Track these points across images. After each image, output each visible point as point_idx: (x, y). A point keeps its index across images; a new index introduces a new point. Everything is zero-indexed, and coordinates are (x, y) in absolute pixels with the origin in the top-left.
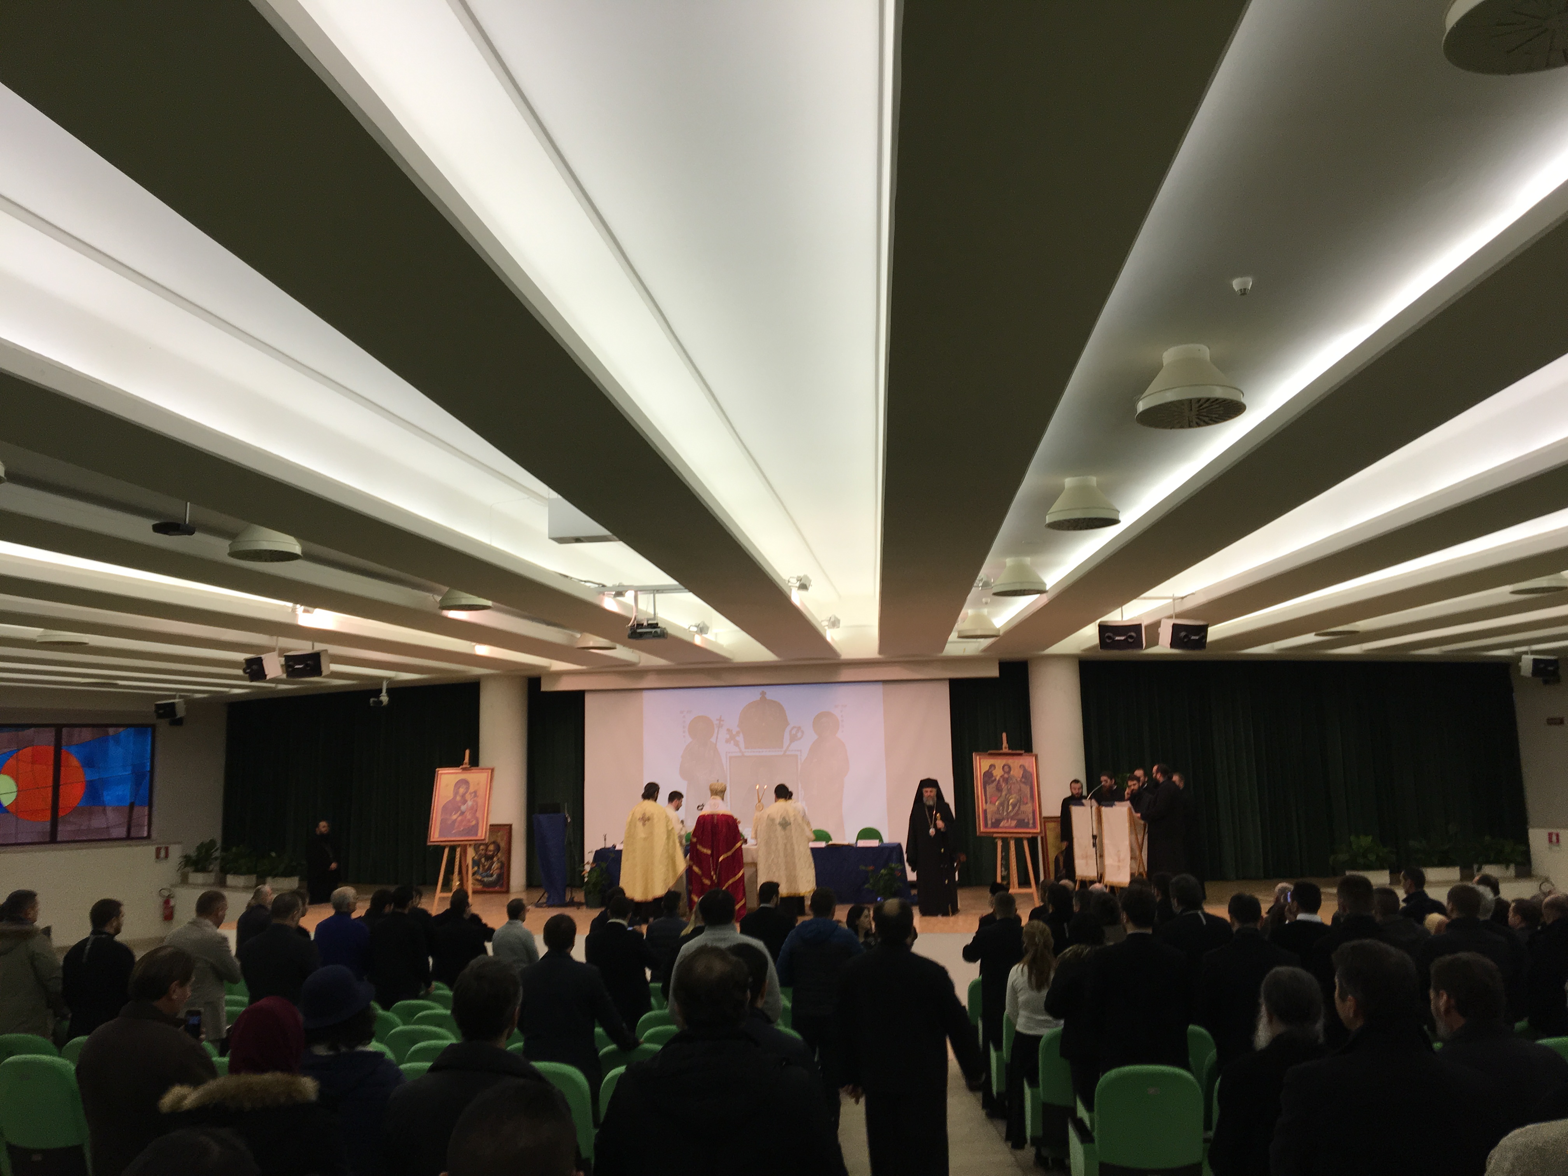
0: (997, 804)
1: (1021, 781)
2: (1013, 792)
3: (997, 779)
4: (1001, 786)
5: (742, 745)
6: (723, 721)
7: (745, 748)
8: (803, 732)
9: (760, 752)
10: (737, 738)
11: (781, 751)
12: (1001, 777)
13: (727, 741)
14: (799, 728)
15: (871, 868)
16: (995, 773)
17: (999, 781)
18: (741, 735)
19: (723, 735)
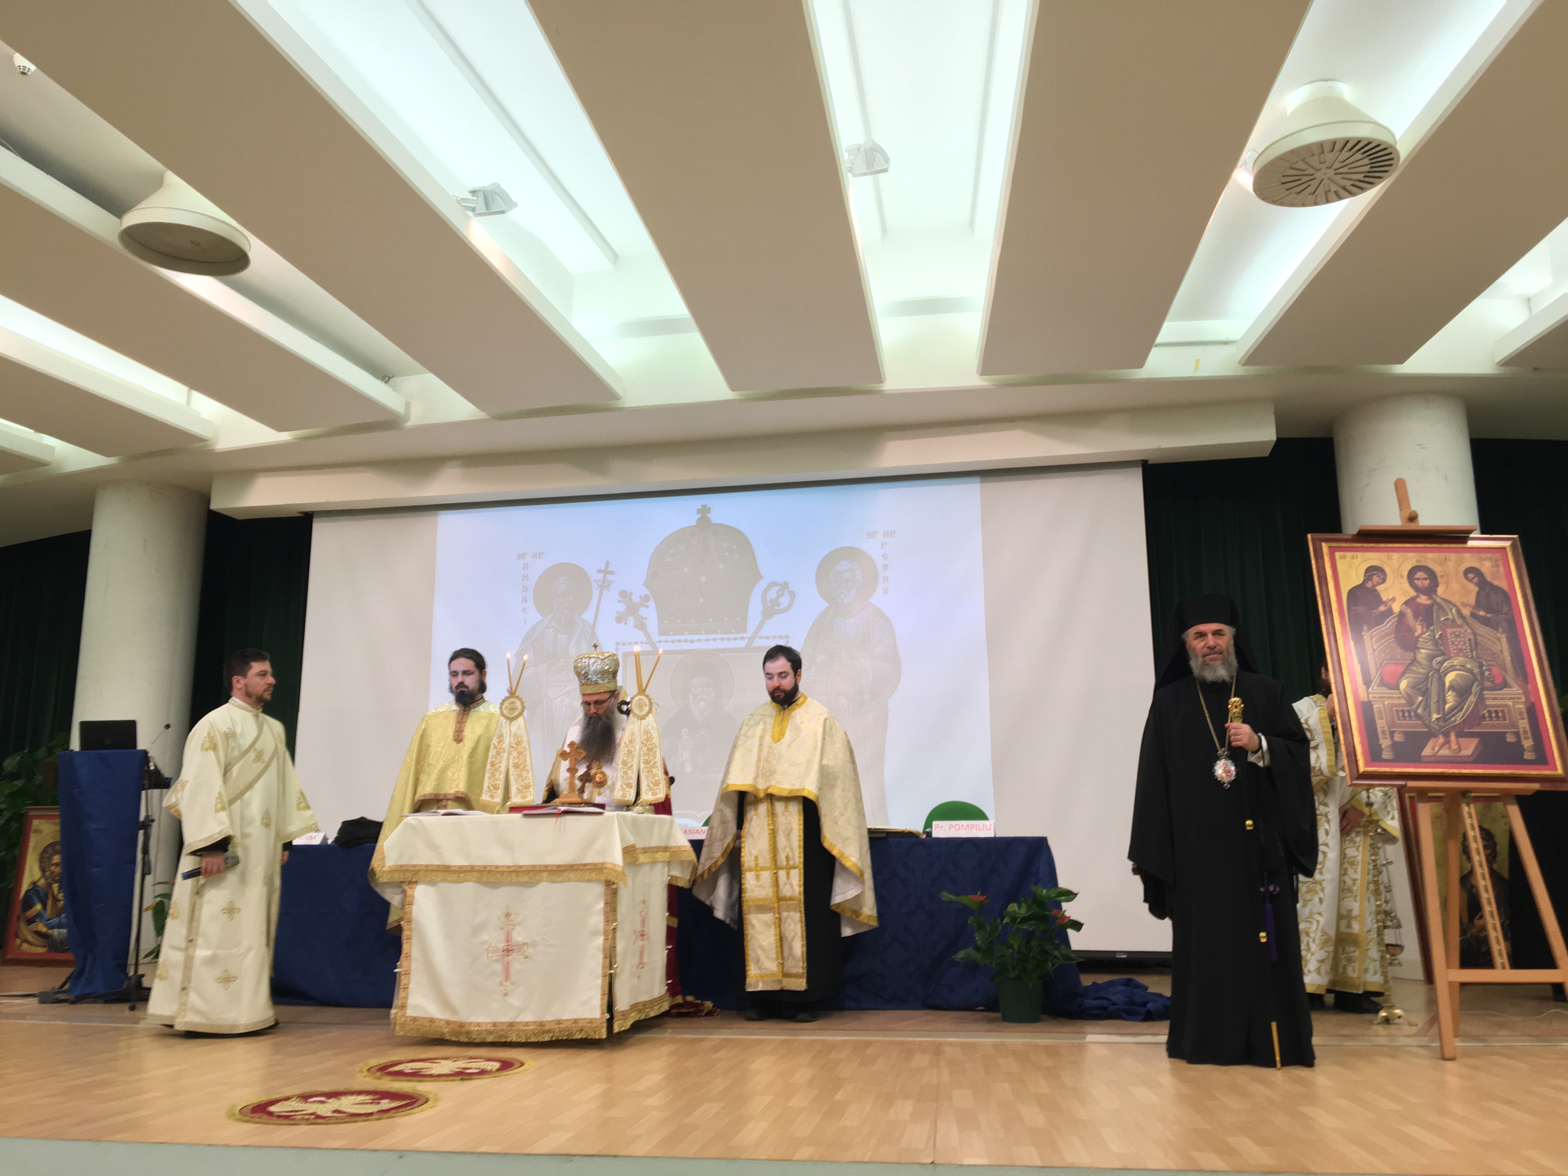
0: (1403, 684)
1: (1473, 615)
2: (1452, 648)
3: (1396, 607)
4: (1411, 631)
5: (653, 625)
6: (612, 573)
7: (661, 633)
8: (793, 595)
9: (692, 641)
10: (643, 612)
11: (742, 638)
12: (1407, 603)
13: (620, 619)
14: (785, 586)
15: (972, 900)
16: (1386, 591)
17: (1402, 614)
18: (652, 603)
19: (612, 605)
